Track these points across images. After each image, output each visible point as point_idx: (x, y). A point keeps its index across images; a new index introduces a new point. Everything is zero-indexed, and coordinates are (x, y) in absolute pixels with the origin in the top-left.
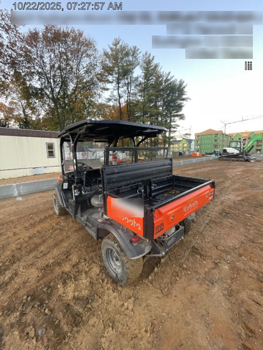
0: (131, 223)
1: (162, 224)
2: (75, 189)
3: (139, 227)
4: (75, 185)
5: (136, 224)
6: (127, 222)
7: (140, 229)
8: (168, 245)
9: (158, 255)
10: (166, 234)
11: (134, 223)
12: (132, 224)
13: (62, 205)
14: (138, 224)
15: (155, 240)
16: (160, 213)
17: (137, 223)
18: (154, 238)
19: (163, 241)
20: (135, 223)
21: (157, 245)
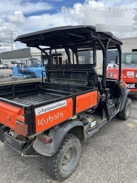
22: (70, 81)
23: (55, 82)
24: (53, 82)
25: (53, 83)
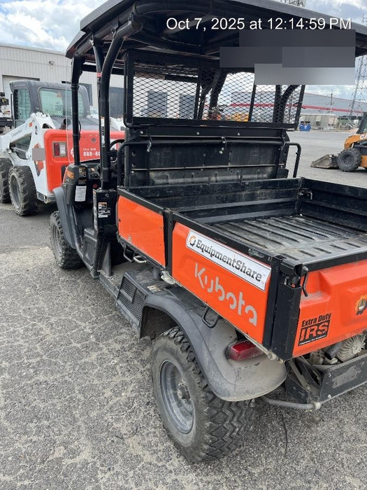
0: (231, 301)
1: (326, 319)
2: (98, 201)
3: (252, 316)
4: (100, 190)
5: (243, 308)
6: (221, 299)
7: (254, 321)
8: (334, 387)
9: (300, 406)
10: (332, 353)
11: (238, 304)
12: (233, 307)
13: (70, 242)
14: (249, 308)
15: (296, 361)
16: (324, 286)
17: (247, 304)
18: (295, 355)
19: (322, 373)
20: (242, 302)
21: (301, 378)
22: (226, 172)
23: (170, 181)
24: (165, 181)
25: (163, 184)
